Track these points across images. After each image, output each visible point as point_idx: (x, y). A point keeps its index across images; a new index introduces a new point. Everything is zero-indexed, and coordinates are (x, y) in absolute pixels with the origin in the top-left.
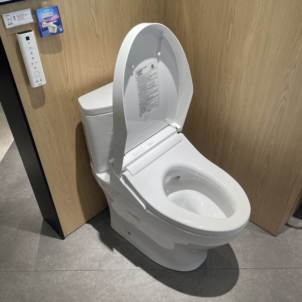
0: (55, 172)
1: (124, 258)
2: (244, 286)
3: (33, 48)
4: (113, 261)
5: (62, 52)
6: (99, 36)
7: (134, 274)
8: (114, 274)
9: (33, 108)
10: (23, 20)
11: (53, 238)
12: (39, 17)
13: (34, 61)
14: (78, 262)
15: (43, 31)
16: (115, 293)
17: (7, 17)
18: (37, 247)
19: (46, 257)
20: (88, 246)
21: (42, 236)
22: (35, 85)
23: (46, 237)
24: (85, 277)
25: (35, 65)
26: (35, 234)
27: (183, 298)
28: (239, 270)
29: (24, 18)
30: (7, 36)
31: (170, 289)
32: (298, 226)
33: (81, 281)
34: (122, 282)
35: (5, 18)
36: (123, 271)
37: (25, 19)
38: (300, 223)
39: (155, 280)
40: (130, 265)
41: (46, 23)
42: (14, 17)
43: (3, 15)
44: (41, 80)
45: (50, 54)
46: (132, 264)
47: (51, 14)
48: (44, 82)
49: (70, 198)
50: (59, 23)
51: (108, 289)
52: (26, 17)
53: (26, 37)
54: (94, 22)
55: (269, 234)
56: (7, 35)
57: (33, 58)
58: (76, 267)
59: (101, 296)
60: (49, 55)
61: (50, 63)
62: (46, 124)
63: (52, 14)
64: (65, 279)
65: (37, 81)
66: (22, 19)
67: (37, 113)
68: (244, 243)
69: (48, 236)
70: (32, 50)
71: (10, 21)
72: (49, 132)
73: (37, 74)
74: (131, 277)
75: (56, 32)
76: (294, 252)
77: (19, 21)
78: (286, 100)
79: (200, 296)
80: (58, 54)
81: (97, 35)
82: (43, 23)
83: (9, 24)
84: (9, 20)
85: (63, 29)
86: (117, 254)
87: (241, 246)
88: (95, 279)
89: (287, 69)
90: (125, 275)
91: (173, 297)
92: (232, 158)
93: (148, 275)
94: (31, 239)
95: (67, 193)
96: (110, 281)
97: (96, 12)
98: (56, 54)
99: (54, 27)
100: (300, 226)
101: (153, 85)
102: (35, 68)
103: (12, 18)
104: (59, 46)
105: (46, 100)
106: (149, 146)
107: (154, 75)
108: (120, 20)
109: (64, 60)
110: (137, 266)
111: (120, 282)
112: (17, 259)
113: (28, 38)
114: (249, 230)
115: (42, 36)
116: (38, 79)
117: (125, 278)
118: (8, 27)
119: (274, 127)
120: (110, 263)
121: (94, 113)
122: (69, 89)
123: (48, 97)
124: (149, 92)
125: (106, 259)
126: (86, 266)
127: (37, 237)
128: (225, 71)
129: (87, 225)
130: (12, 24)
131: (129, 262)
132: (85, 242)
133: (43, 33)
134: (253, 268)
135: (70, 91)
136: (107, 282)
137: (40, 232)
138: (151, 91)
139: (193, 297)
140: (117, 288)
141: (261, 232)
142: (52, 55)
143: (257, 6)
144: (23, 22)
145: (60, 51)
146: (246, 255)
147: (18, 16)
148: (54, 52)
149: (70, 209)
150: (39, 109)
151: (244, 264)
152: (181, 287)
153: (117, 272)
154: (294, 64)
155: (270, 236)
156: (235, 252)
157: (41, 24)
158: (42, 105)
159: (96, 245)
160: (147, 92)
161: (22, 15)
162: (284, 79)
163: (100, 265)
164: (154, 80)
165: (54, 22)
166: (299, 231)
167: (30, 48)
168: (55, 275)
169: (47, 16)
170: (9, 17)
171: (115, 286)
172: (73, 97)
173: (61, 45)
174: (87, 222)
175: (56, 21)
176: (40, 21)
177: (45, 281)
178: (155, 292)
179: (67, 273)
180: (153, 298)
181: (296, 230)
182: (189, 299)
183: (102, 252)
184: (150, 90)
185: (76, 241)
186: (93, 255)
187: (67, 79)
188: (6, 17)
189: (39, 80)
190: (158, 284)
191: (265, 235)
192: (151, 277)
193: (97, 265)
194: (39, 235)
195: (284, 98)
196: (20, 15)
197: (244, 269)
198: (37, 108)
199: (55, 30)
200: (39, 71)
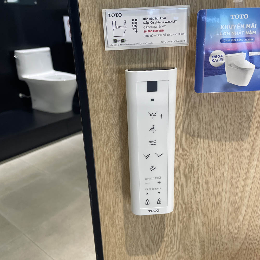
3: (162, 116)
9: (128, 251)
10: (158, 35)
13: (152, 150)
15: (206, 75)
17: (115, 18)
22: (142, 209)
25: (153, 161)
29: (162, 31)
35: (108, 22)
37: (165, 35)
41: (223, 54)
42: (135, 21)
43: (103, 11)
44: (159, 202)
52: (168, 28)
53: (156, 82)
56: (105, 69)
57: (152, 143)
60: (206, 142)
61: (201, 162)
63: (253, 30)
65: (147, 202)
66: (156, 31)
70: (156, 121)
71: (119, 32)
73: (153, 184)
75: (246, 84)
77: (145, 36)
80: (231, 143)
83: (115, 41)
84: (117, 28)
98: (227, 143)
99: (245, 70)
102: (152, 168)
103: (129, 24)
105: (163, 243)
109: (245, 165)
113: (152, 86)
115: (198, 88)
116: (153, 197)
118: (111, 47)
122: (234, 232)
130: (123, 41)
133: (205, 80)
135: (234, 238)
142: (215, 144)
144: (157, 42)
145: (240, 137)
147: (149, 21)
150: (140, 257)
157: (208, 55)
158: (151, 250)
161: (160, 20)
165: (251, 54)
167: (152, 115)
169: (234, 34)
170: (120, 21)
172: (238, 252)
173: (250, 123)
175: (258, 54)
188: (112, 19)
189: (153, 200)
196: (154, 21)
198: (138, 255)
199: (244, 78)
200: (160, 178)
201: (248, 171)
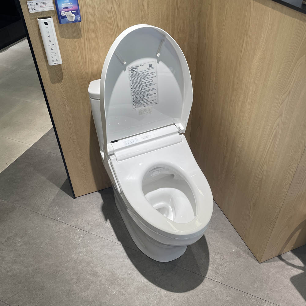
0: (69, 141)
1: (112, 230)
2: (201, 294)
3: (51, 32)
4: (102, 229)
5: (82, 38)
6: (121, 28)
7: (113, 246)
8: (98, 240)
9: (51, 82)
11: (68, 195)
12: (59, 6)
13: (51, 43)
14: (76, 220)
15: (62, 18)
16: (91, 254)
17: (31, 3)
18: (53, 197)
19: (55, 207)
20: (90, 211)
21: (61, 190)
22: (52, 64)
23: (63, 192)
24: (76, 234)
25: (52, 47)
26: (57, 187)
27: (141, 281)
28: (204, 278)
30: (31, 19)
31: (135, 269)
32: (290, 262)
33: (71, 236)
34: (101, 248)
35: (29, 5)
36: (106, 240)
37: (47, 7)
38: (294, 260)
39: (127, 257)
40: (114, 238)
41: (65, 12)
42: (37, 4)
43: (27, 2)
44: (57, 60)
45: (69, 38)
46: (116, 238)
47: (70, 5)
48: (60, 62)
49: (82, 166)
50: (77, 13)
51: (88, 249)
52: (47, 5)
53: (47, 22)
54: (116, 15)
55: (254, 259)
57: (50, 41)
58: (73, 224)
59: (80, 252)
60: (69, 40)
61: (69, 47)
62: (63, 98)
63: (72, 4)
64: (61, 230)
65: (53, 61)
66: (44, 6)
67: (54, 87)
68: (224, 257)
69: (65, 192)
70: (50, 34)
71: (33, 7)
72: (65, 105)
73: (53, 54)
74: (109, 247)
75: (74, 20)
76: (270, 284)
77: (41, 8)
78: (279, 127)
79: (157, 286)
80: (77, 39)
81: (118, 27)
82: (62, 12)
83: (32, 10)
85: (81, 19)
86: (108, 225)
87: (219, 259)
88: (82, 238)
89: (283, 95)
90: (105, 244)
91: (134, 277)
92: (235, 173)
93: (124, 251)
94: (52, 190)
95: (80, 161)
96: (92, 244)
97: (119, 6)
99: (72, 16)
100: (293, 263)
101: (150, 83)
102: (52, 49)
103: (36, 5)
104: (78, 33)
105: (63, 78)
106: (144, 139)
107: (152, 74)
108: (145, 16)
109: (83, 45)
110: (119, 240)
111: (99, 248)
112: (36, 202)
113: (46, 24)
114: (237, 248)
115: (60, 23)
116: (55, 59)
117: (104, 246)
118: (31, 12)
119: (268, 152)
120: (100, 230)
121: (96, 97)
122: (87, 72)
123: (65, 75)
124: (144, 89)
125: (97, 226)
126: (80, 225)
127: (57, 190)
128: (237, 83)
129: (97, 193)
130: (34, 10)
131: (114, 235)
132: (89, 207)
133: (62, 20)
134: (220, 282)
135: (87, 74)
136: (89, 244)
137: (60, 187)
138: (148, 89)
139: (151, 283)
140: (95, 252)
141: (248, 253)
142: (71, 40)
143: (266, 22)
144: (45, 9)
145: (79, 37)
146: (219, 268)
147: (41, 3)
148: (74, 38)
149: (82, 175)
150: (56, 84)
151: (213, 275)
152: (145, 272)
153: (101, 239)
154: (288, 92)
155: (254, 261)
156: (210, 262)
157: (61, 12)
158: (59, 81)
159: (96, 212)
160: (143, 88)
161: (45, 3)
162: (280, 105)
163: (91, 229)
164: (151, 78)
165: (73, 11)
166: (289, 267)
167: (48, 32)
168: (55, 224)
169: (66, 6)
171: (94, 250)
172: (90, 79)
173: (81, 32)
174: (99, 191)
175: (75, 11)
176: (60, 10)
177: (47, 225)
178: (122, 266)
179: (64, 226)
180: (117, 271)
181: (286, 265)
182: (146, 284)
183: (98, 219)
184: (146, 87)
185: (83, 203)
186: (90, 219)
187: (85, 63)
189: (55, 60)
190: (128, 262)
191: (250, 258)
192: (125, 254)
193: (88, 228)
194: (59, 189)
195: (278, 125)
196: (43, 3)
197: (210, 280)
198: (55, 83)
199: (73, 19)
200: (55, 52)
201: (85, 48)
